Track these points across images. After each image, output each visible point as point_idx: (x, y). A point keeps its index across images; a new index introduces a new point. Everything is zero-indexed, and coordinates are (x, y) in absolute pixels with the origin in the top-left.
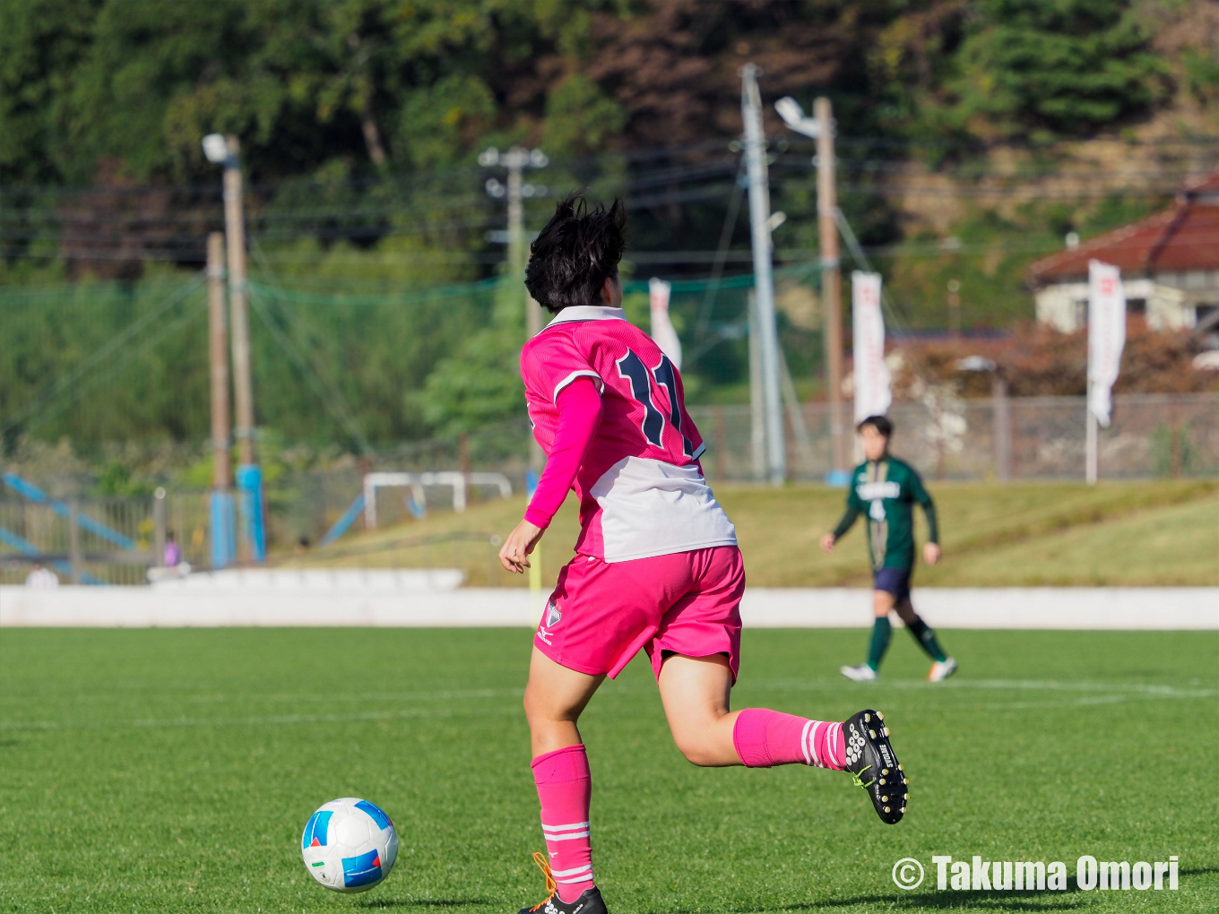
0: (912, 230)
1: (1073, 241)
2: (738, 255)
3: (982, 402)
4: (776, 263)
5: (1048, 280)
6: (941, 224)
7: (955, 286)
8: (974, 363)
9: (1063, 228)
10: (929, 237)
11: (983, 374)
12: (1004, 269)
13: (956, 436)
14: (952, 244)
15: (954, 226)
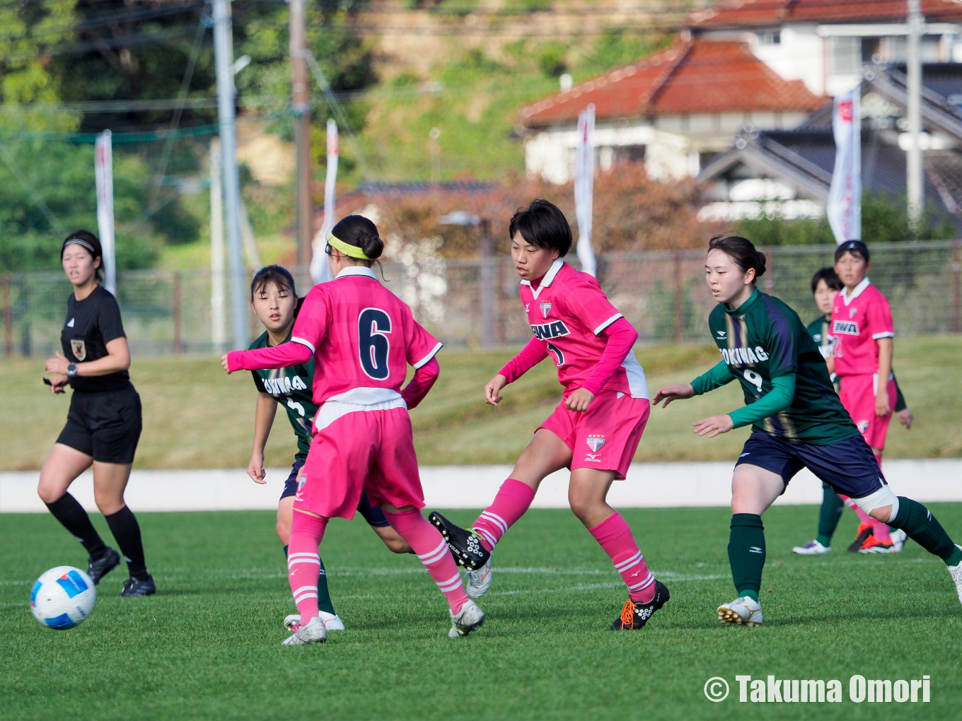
0: (388, 73)
1: (566, 81)
2: (197, 102)
3: (465, 260)
4: (238, 111)
5: (538, 127)
6: (422, 67)
7: (436, 133)
8: (458, 218)
9: (557, 70)
10: (407, 80)
11: (467, 228)
12: (489, 114)
13: (435, 298)
14: (434, 86)
15: (435, 67)
